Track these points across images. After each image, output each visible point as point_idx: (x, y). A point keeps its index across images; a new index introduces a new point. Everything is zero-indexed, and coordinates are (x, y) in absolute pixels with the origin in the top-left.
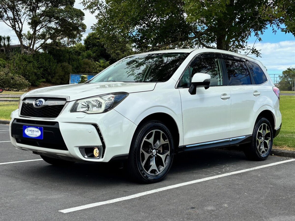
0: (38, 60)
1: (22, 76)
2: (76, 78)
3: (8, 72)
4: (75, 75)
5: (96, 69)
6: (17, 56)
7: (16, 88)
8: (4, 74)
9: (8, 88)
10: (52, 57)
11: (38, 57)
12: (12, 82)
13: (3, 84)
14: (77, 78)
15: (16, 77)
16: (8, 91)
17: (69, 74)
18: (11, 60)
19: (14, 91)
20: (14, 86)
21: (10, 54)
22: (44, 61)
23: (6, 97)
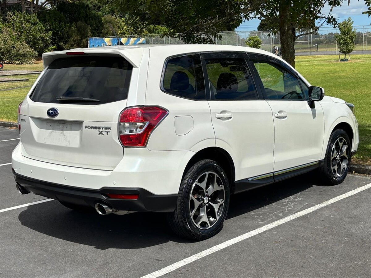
0: (45, 20)
1: (26, 43)
2: (97, 43)
3: (6, 39)
4: (95, 39)
6: (17, 16)
7: (18, 60)
8: (2, 41)
9: (8, 61)
10: (63, 15)
11: (45, 16)
12: (13, 53)
13: (2, 56)
14: (98, 42)
15: (18, 45)
16: (10, 64)
17: (87, 37)
18: (10, 22)
19: (17, 64)
20: (16, 58)
21: (8, 14)
22: (53, 21)
23: (7, 75)
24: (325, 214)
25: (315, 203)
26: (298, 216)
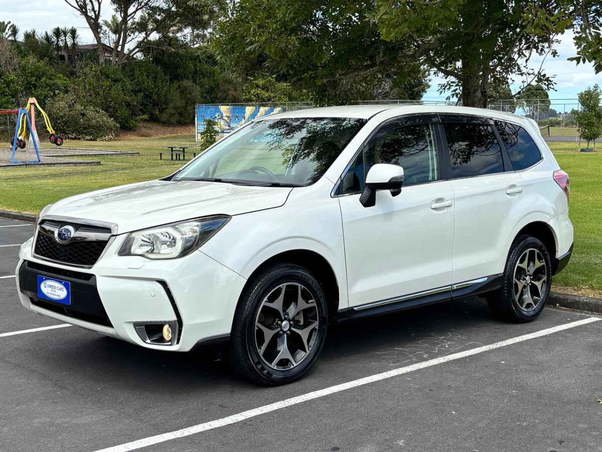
0: (132, 76)
1: (103, 110)
2: (209, 113)
3: (73, 101)
4: (207, 106)
5: (249, 92)
6: (91, 68)
7: (90, 135)
8: (67, 105)
9: (74, 135)
10: (161, 69)
11: (133, 70)
12: (82, 123)
13: (65, 127)
14: (211, 111)
15: (90, 112)
16: (76, 141)
17: (194, 103)
18: (80, 76)
19: (87, 140)
20: (85, 131)
21: (77, 65)
22: (145, 77)
23: (68, 155)
24: (494, 358)
25: (483, 343)
26: (451, 359)
